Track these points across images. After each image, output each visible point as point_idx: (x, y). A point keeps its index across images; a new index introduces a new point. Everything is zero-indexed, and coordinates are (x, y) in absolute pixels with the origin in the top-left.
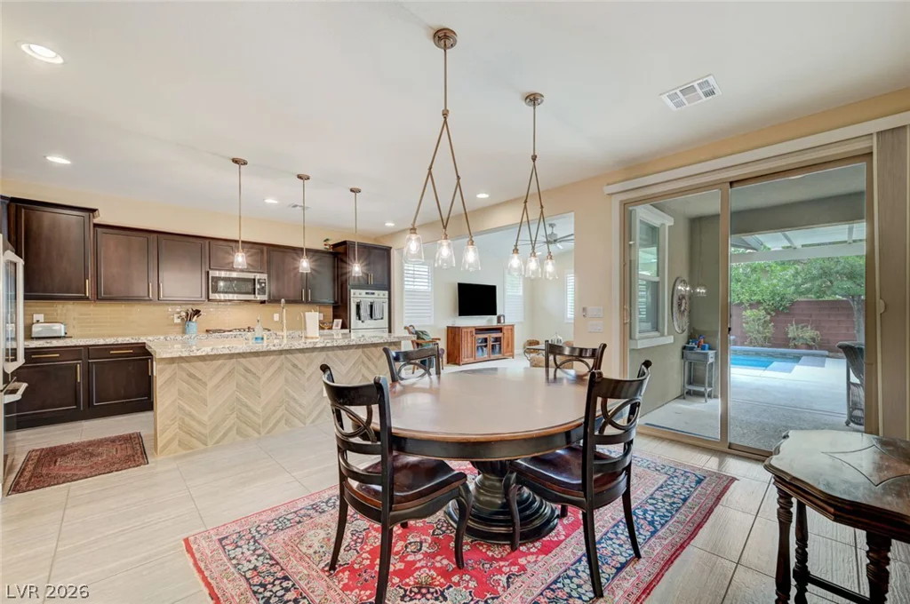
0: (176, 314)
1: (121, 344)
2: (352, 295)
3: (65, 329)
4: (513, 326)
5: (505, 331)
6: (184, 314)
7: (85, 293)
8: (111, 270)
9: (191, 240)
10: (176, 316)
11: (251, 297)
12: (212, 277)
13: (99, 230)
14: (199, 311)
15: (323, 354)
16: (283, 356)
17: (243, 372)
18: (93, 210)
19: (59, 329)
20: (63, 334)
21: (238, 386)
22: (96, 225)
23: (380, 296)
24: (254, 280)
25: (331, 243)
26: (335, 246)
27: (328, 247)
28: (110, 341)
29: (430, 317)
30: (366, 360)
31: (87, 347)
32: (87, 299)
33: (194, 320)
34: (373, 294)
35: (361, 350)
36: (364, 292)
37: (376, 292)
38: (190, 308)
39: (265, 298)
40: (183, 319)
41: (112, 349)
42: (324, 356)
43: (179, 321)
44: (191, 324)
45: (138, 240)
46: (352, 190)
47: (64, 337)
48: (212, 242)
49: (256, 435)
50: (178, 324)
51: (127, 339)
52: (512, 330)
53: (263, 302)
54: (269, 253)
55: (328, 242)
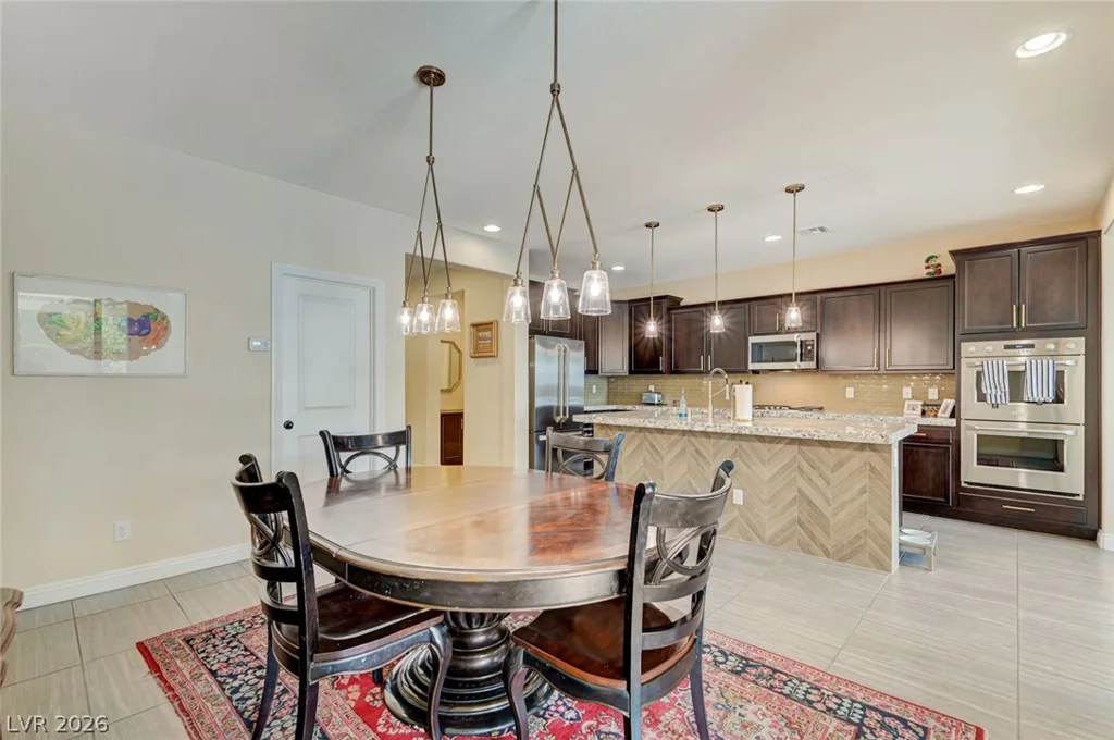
2: (964, 353)
7: (659, 368)
9: (734, 305)
11: (792, 365)
12: (752, 344)
13: (672, 312)
15: (734, 444)
16: (686, 438)
24: (797, 342)
27: (932, 270)
30: (805, 465)
34: (1030, 346)
35: (795, 447)
36: (999, 344)
39: (812, 365)
42: (737, 447)
46: (788, 191)
48: (755, 303)
54: (823, 304)
55: (932, 262)
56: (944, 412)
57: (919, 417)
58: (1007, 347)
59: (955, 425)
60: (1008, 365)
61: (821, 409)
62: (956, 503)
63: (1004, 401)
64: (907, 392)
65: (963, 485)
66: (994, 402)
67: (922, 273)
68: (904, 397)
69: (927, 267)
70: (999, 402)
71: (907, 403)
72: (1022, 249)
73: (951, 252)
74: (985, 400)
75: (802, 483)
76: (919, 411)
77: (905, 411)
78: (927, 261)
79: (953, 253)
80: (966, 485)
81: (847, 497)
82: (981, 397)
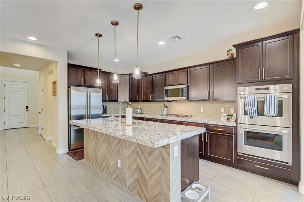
54: (190, 72)
55: (230, 52)
56: (233, 119)
57: (226, 121)
59: (235, 125)
60: (257, 98)
61: (191, 116)
62: (236, 162)
63: (255, 115)
64: (222, 110)
65: (239, 154)
66: (251, 115)
67: (226, 57)
68: (222, 112)
69: (228, 55)
70: (253, 115)
71: (222, 114)
72: (263, 42)
73: (233, 46)
74: (247, 115)
76: (226, 118)
77: (222, 118)
78: (228, 52)
79: (234, 46)
80: (240, 154)
81: (153, 171)
82: (246, 113)
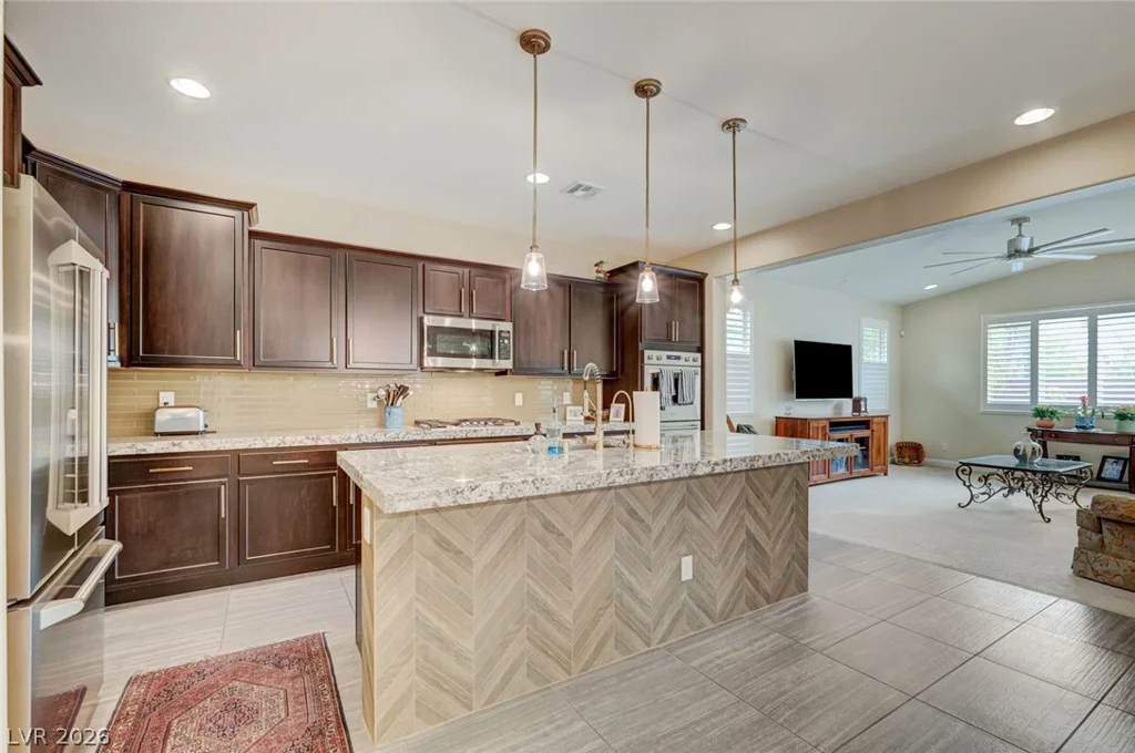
0: (368, 391)
1: (291, 448)
2: (646, 361)
3: (205, 418)
4: (887, 417)
5: (874, 427)
6: (383, 393)
7: (235, 355)
8: (275, 313)
9: (395, 260)
10: (370, 396)
11: (487, 363)
12: (429, 327)
13: (258, 243)
14: (406, 389)
17: (540, 530)
18: (247, 207)
19: (195, 417)
20: (202, 428)
21: (532, 565)
22: (253, 234)
23: (687, 362)
24: (492, 332)
25: (607, 268)
26: (613, 273)
27: (601, 275)
28: (273, 442)
29: (748, 400)
30: (751, 496)
31: (236, 453)
32: (237, 365)
33: (398, 404)
34: (678, 358)
35: (743, 475)
36: (664, 354)
37: (683, 355)
38: (393, 384)
39: (507, 364)
40: (380, 402)
41: (276, 458)
43: (374, 405)
44: (394, 410)
45: (315, 260)
47: (205, 432)
48: (429, 266)
49: (563, 677)
50: (373, 410)
51: (299, 438)
52: (885, 424)
53: (503, 373)
55: (602, 268)
58: (669, 357)
75: (750, 522)
